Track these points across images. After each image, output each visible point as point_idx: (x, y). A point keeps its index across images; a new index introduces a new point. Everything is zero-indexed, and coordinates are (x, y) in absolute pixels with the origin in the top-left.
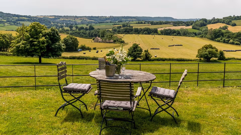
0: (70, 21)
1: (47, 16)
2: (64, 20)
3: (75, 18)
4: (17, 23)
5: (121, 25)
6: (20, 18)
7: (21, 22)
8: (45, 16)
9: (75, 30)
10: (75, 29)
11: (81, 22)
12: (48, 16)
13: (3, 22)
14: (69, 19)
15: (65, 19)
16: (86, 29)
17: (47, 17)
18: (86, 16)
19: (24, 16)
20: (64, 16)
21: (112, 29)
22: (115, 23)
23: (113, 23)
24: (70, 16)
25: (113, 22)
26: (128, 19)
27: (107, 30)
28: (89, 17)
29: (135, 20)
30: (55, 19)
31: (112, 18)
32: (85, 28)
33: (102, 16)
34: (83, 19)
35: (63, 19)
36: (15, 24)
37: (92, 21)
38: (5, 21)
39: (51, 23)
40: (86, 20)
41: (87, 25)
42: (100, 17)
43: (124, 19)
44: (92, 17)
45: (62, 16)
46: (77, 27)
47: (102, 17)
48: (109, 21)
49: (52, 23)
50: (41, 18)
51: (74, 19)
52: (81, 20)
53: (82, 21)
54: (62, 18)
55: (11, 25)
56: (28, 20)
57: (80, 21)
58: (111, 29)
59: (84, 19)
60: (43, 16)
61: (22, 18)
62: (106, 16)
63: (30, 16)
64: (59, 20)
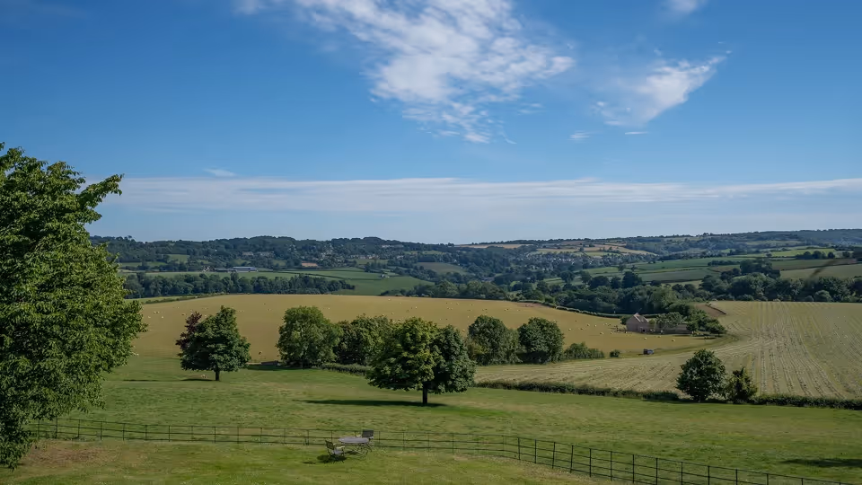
0: (567, 255)
1: (498, 243)
2: (548, 255)
3: (584, 246)
4: (416, 268)
5: (738, 267)
6: (424, 253)
7: (427, 266)
8: (495, 243)
9: (580, 286)
10: (581, 283)
11: (604, 257)
12: (502, 243)
13: (379, 266)
14: (564, 251)
15: (552, 251)
16: (615, 284)
17: (499, 246)
18: (619, 238)
19: (435, 247)
20: (551, 241)
21: (703, 280)
22: (719, 259)
23: (711, 259)
24: (568, 240)
25: (712, 256)
26: (768, 242)
27: (683, 284)
28: (629, 239)
29: (797, 245)
30: (523, 250)
31: (712, 240)
32: (610, 279)
33: (674, 237)
34: (610, 248)
35: (544, 251)
36: (408, 271)
37: (638, 252)
38: (385, 262)
39: (509, 265)
40: (617, 252)
41: (621, 268)
42: (666, 240)
43: (756, 243)
44: (639, 239)
45: (543, 242)
46: (585, 278)
47: (673, 239)
48: (698, 251)
49: (513, 265)
50: (482, 249)
51: (581, 250)
52: (604, 251)
53: (606, 254)
54: (544, 247)
55: (400, 274)
56: (445, 260)
57: (598, 256)
58: (700, 282)
59: (614, 249)
60: (486, 244)
61: (429, 253)
62: (689, 236)
63: (453, 245)
64: (534, 253)
